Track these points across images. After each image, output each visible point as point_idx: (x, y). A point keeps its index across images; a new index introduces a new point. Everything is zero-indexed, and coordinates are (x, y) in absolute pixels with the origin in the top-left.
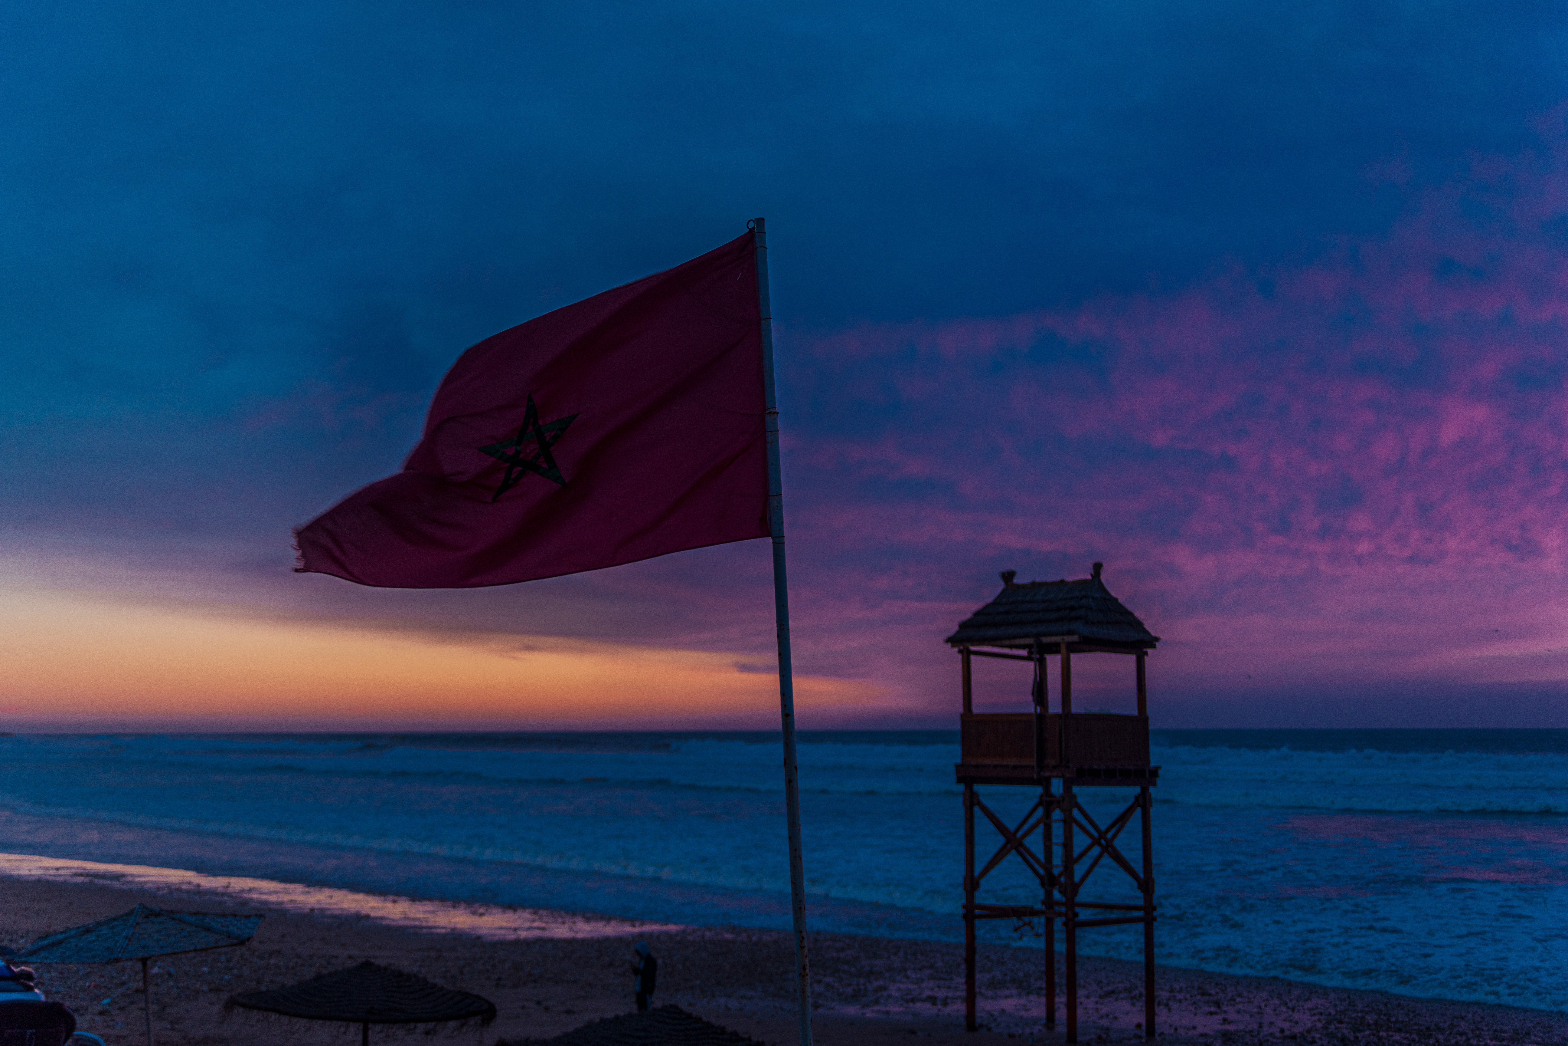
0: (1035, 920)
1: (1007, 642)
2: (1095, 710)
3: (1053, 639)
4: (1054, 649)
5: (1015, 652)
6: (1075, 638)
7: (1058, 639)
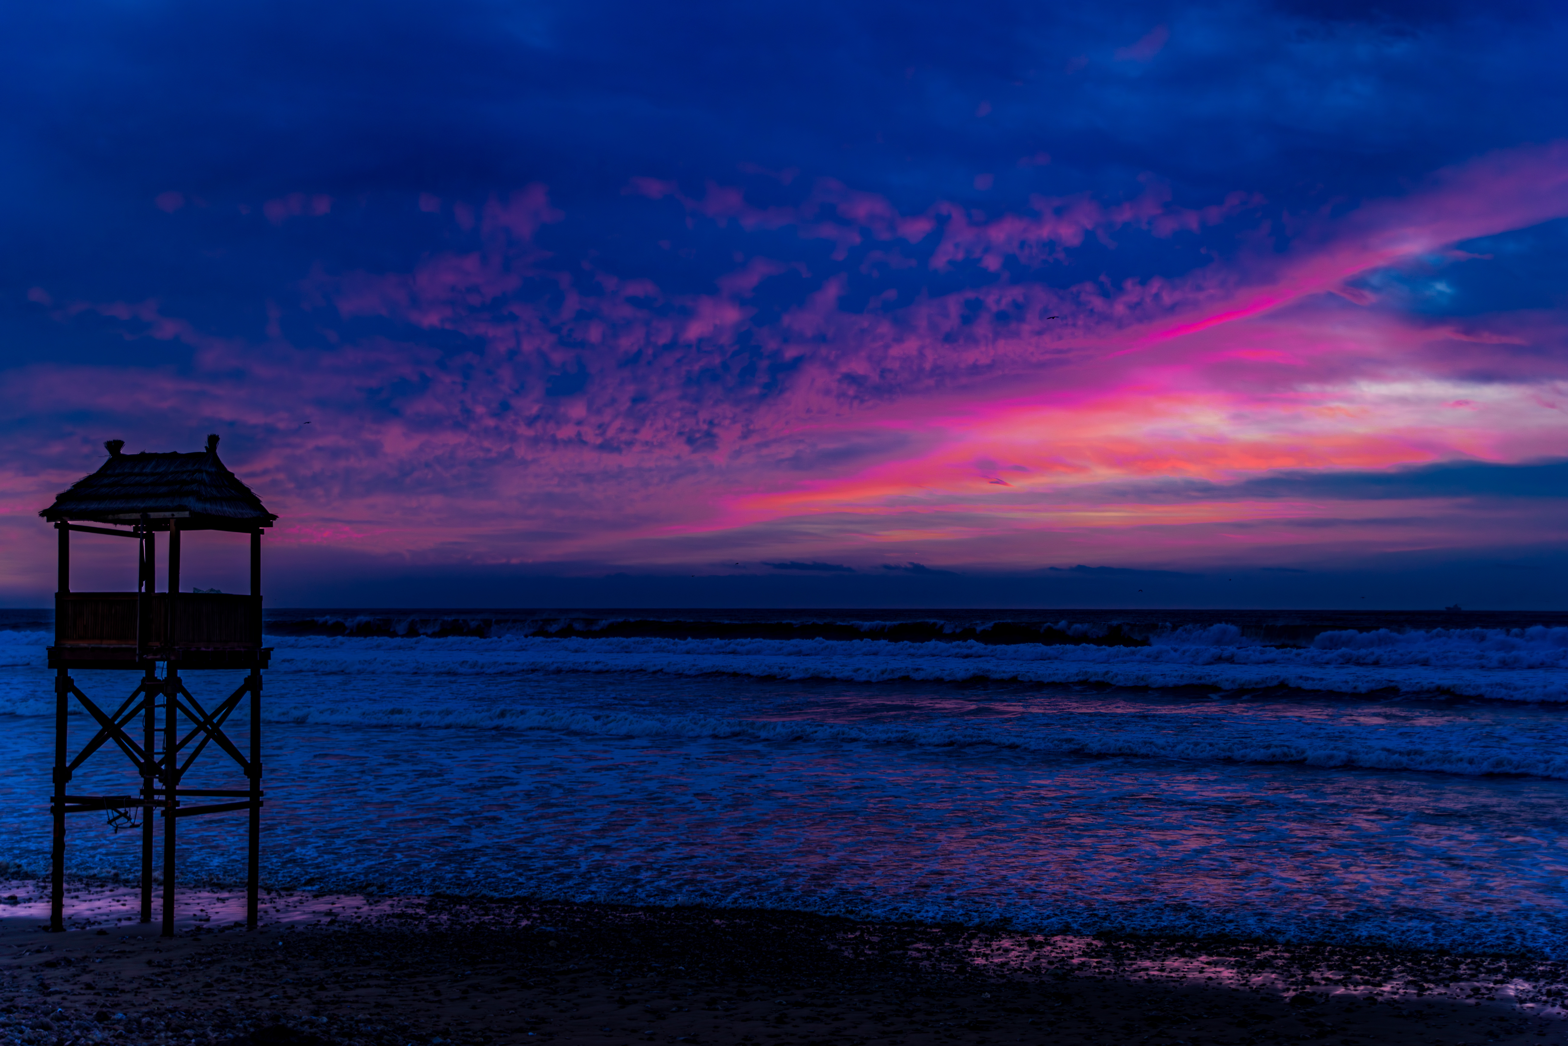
0: (132, 811)
1: (110, 517)
2: (204, 589)
3: (161, 515)
4: (162, 525)
5: (120, 527)
6: (186, 514)
7: (168, 514)
